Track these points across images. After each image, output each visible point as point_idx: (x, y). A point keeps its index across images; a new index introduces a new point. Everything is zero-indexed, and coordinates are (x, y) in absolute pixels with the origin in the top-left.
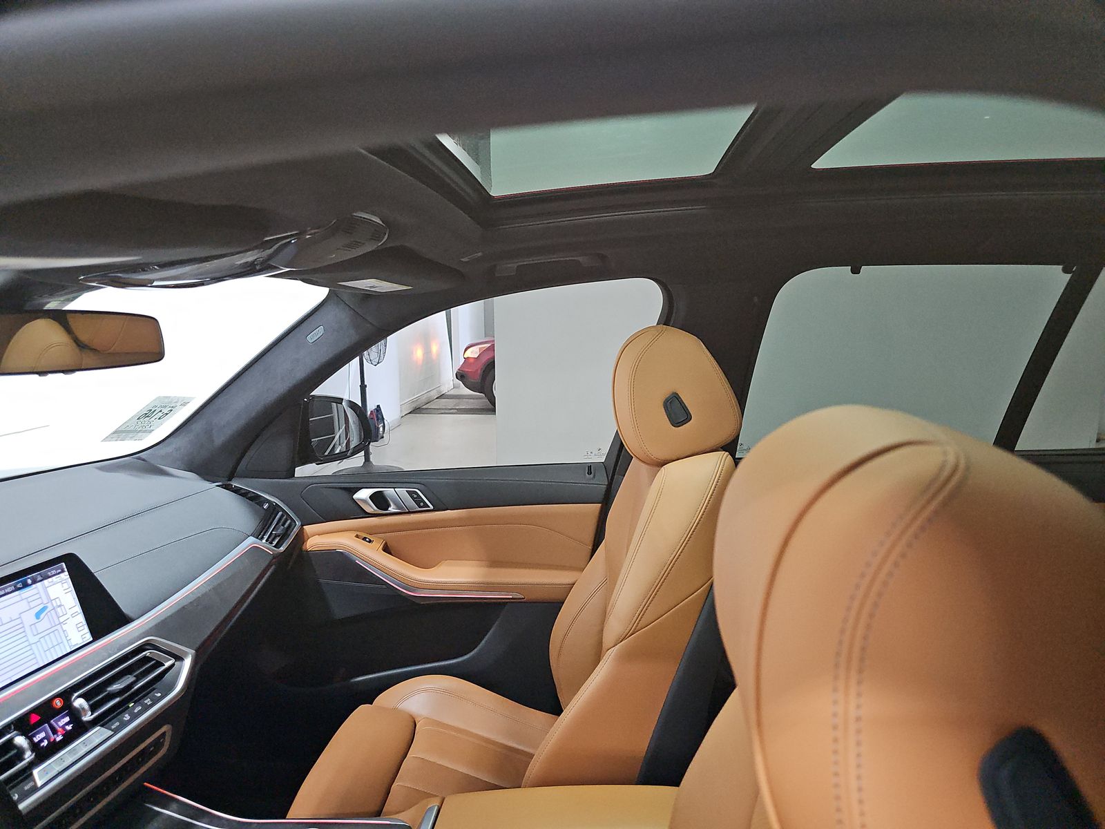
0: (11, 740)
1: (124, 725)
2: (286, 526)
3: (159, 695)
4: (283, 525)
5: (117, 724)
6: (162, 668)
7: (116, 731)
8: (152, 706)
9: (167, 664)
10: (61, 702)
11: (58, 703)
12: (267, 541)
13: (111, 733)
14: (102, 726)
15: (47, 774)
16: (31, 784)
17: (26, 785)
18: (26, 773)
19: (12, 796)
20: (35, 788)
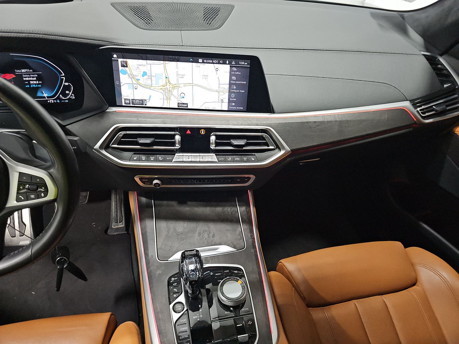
0: (175, 135)
1: (225, 161)
2: (448, 108)
3: (253, 159)
4: (447, 106)
5: (223, 159)
6: (266, 148)
7: (219, 161)
8: (245, 162)
9: (271, 147)
10: (204, 132)
11: (203, 132)
12: (420, 110)
13: (216, 160)
14: (216, 155)
15: (179, 159)
16: (171, 158)
17: (169, 157)
18: (172, 153)
19: (160, 158)
20: (171, 161)
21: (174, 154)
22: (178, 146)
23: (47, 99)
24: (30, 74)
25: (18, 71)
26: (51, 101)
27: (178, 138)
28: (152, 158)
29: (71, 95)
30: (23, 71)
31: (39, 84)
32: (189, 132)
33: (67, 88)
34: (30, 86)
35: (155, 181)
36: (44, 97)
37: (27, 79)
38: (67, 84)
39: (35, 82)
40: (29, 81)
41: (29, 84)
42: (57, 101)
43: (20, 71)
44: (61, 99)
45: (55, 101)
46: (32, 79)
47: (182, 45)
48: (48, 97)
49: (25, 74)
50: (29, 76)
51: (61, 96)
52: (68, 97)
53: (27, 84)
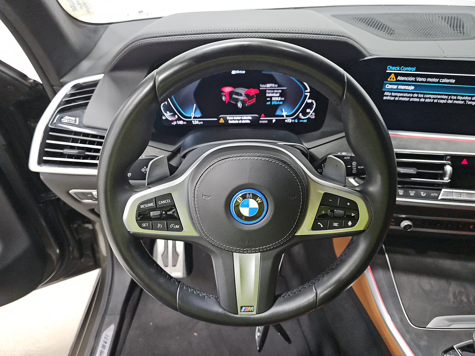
0: (444, 165)
15: (447, 195)
16: (436, 195)
17: (433, 193)
18: (438, 187)
19: (422, 193)
20: (436, 198)
21: (441, 190)
22: (446, 180)
23: (285, 118)
24: (274, 90)
25: (263, 86)
26: (289, 120)
27: (449, 169)
28: (412, 193)
29: (311, 113)
30: (268, 85)
31: (281, 101)
32: (465, 162)
33: (309, 106)
34: (271, 103)
35: (405, 223)
36: (283, 116)
37: (270, 95)
38: (310, 101)
39: (277, 99)
40: (271, 97)
41: (271, 101)
42: (295, 120)
43: (265, 86)
44: (299, 119)
45: (293, 121)
46: (275, 95)
47: (444, 56)
48: (287, 116)
49: (269, 90)
50: (272, 91)
51: (300, 114)
52: (308, 117)
53: (268, 101)
